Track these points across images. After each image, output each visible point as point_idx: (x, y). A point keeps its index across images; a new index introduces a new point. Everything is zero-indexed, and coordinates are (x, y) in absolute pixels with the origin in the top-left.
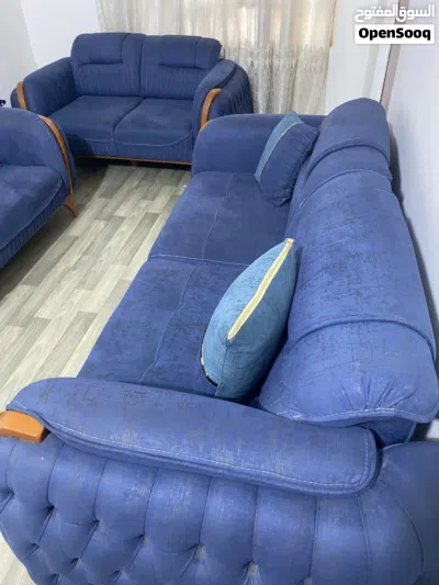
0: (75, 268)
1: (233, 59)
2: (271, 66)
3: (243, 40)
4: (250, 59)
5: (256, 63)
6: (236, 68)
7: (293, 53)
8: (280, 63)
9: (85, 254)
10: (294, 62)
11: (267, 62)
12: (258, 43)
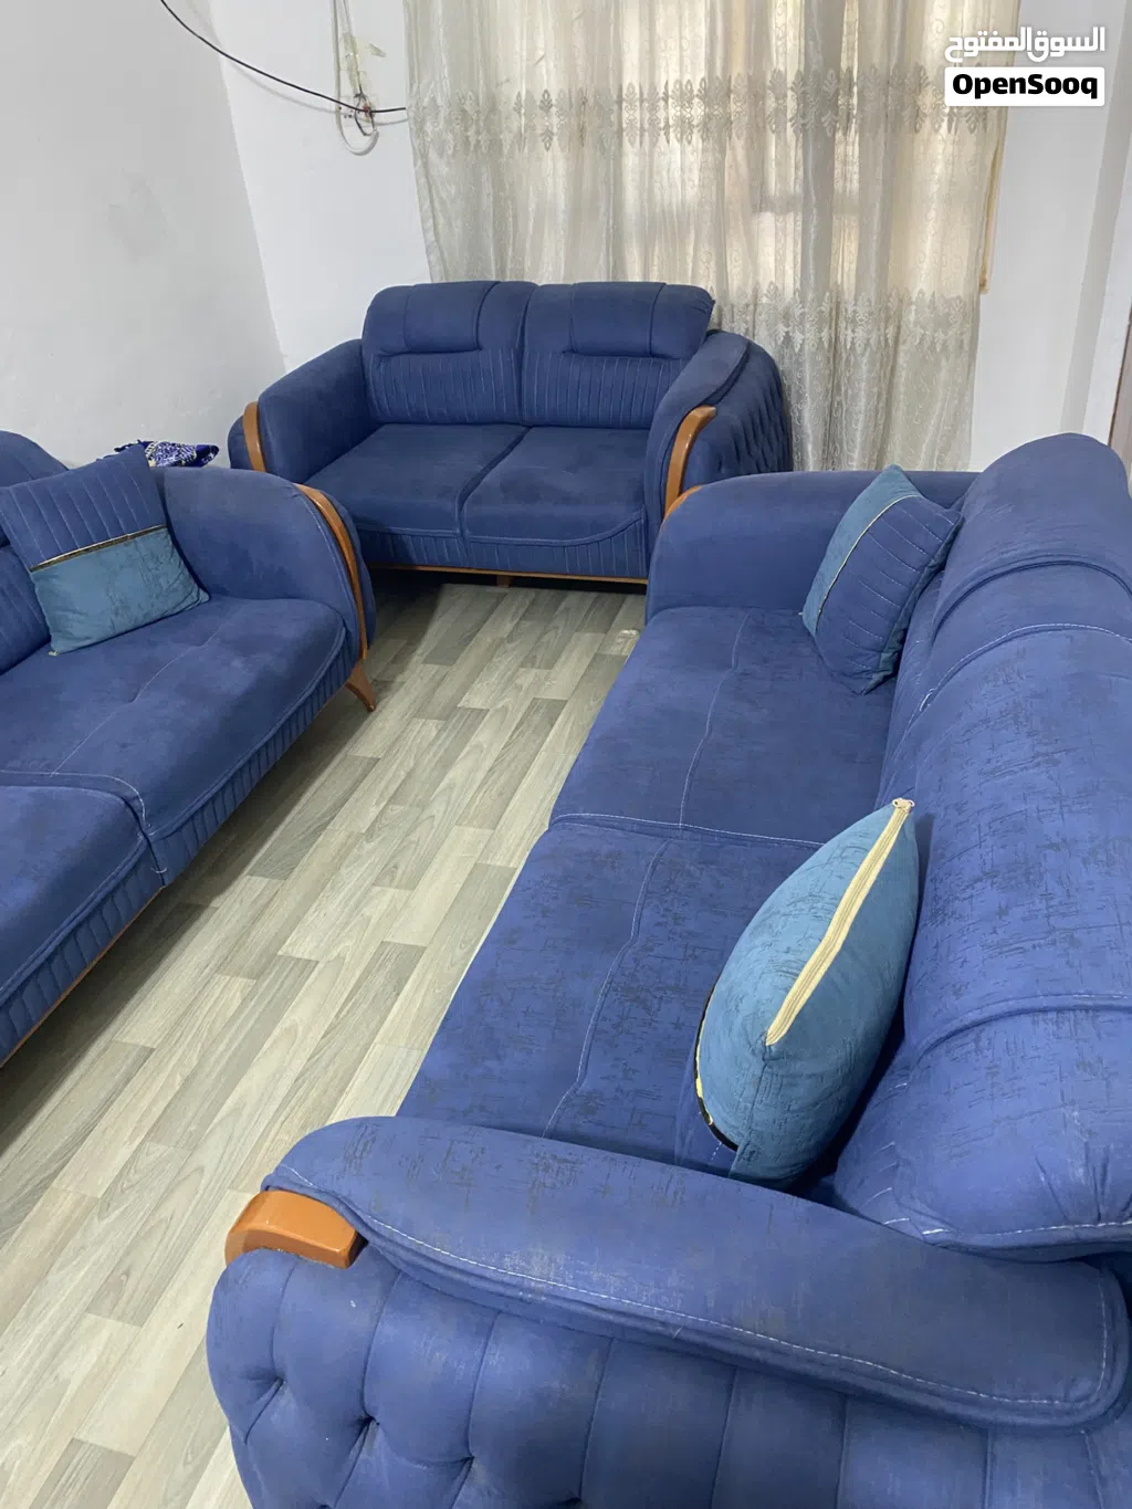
0: (370, 833)
1: (740, 329)
2: (835, 343)
3: (764, 288)
4: (782, 329)
5: (798, 337)
6: (751, 351)
7: (889, 311)
8: (856, 336)
9: (393, 799)
10: (891, 331)
11: (825, 334)
12: (801, 293)
